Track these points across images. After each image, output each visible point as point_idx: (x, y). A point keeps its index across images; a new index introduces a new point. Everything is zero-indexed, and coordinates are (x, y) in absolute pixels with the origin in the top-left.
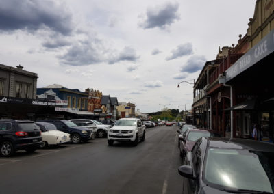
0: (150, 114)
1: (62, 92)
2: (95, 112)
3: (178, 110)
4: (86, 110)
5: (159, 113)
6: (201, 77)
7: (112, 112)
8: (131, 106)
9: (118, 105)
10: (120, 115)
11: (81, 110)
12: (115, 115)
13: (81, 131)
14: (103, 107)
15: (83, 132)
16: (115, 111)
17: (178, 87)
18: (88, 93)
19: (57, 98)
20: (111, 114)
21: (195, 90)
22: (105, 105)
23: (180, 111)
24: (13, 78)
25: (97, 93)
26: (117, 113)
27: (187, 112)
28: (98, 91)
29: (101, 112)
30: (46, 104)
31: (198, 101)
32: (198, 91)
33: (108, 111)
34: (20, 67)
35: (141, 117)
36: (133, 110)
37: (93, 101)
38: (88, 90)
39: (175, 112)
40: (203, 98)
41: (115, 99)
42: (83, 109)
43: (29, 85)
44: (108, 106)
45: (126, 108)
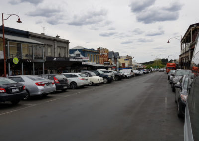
0: (144, 64)
1: (84, 51)
2: (105, 64)
3: (167, 60)
4: (99, 63)
5: (152, 62)
6: (186, 35)
7: (116, 63)
8: (129, 58)
9: (119, 58)
10: (121, 65)
11: (96, 63)
12: (118, 66)
13: (108, 76)
14: (110, 60)
15: (109, 77)
16: (118, 63)
17: (168, 42)
18: (99, 51)
19: (81, 56)
20: (115, 65)
21: (181, 44)
22: (111, 58)
23: (169, 60)
24: (56, 44)
25: (105, 50)
26: (119, 64)
27: (175, 60)
28: (106, 49)
29: (109, 64)
30: (77, 60)
31: (184, 53)
32: (184, 45)
33: (113, 63)
34: (58, 37)
35: (137, 66)
36: (131, 61)
37: (103, 56)
38: (99, 48)
39: (164, 61)
40: (188, 51)
41: (118, 54)
42: (97, 62)
43: (65, 48)
44: (113, 59)
45: (125, 60)
